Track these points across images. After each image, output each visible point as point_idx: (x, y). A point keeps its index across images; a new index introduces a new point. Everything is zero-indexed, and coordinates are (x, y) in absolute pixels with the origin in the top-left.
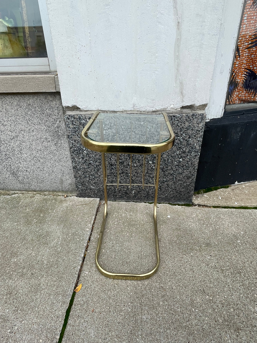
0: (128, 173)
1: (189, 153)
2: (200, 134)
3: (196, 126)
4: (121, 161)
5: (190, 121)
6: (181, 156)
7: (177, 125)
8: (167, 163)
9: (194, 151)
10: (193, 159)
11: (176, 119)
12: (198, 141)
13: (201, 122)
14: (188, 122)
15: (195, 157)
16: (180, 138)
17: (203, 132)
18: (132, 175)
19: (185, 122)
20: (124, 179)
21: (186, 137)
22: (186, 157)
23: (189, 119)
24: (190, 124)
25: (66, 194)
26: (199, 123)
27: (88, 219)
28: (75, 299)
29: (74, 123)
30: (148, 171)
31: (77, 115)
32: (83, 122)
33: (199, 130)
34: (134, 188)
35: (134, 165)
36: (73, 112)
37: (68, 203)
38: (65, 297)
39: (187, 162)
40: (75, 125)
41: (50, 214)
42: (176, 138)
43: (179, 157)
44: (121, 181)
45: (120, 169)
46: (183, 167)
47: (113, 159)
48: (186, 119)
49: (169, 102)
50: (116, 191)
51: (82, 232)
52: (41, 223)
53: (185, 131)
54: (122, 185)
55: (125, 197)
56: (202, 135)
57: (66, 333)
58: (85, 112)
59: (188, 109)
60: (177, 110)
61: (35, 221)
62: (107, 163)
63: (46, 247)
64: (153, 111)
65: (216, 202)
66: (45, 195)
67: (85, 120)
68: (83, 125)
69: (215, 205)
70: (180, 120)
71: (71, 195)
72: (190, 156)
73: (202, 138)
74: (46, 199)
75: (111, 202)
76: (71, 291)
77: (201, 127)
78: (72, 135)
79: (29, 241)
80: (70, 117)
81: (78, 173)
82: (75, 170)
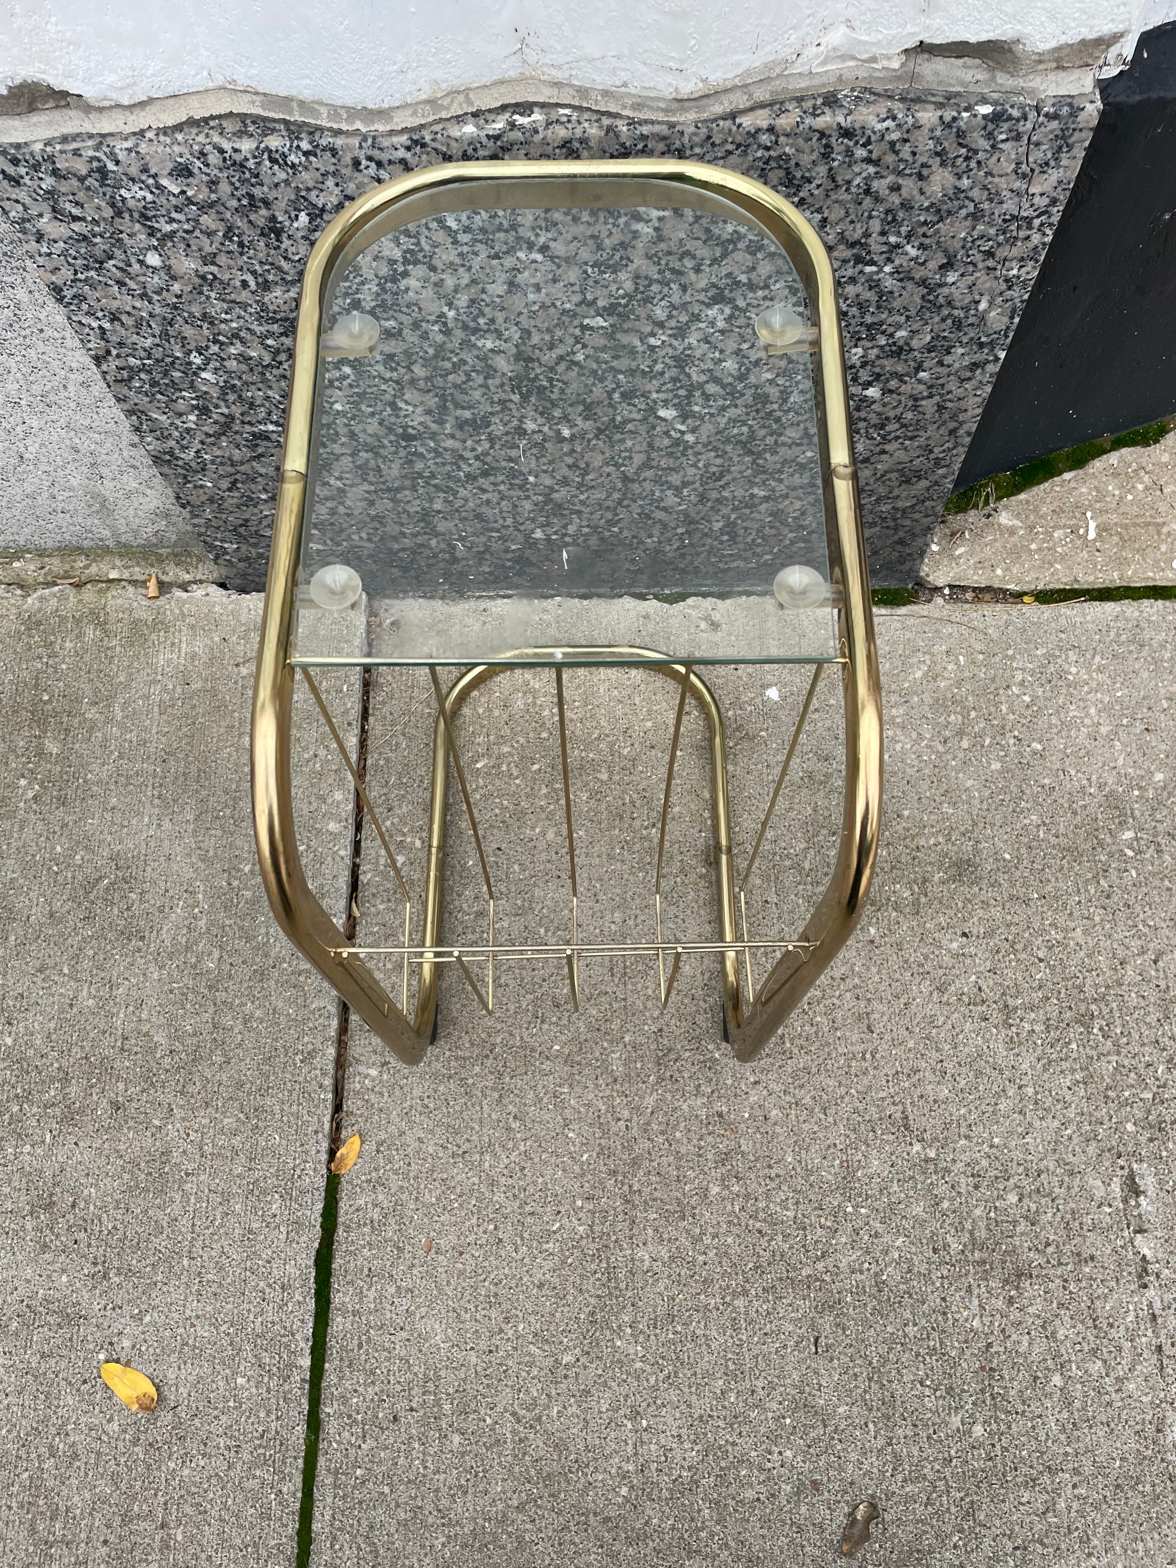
0: (525, 471)
1: (929, 351)
2: (1028, 238)
3: (1009, 194)
4: (467, 414)
5: (967, 159)
6: (877, 370)
7: (867, 192)
8: (779, 414)
9: (965, 340)
10: (952, 386)
11: (861, 153)
12: (1007, 281)
13: (1052, 163)
14: (953, 165)
15: (972, 370)
16: (881, 270)
17: (1051, 225)
18: (548, 482)
19: (925, 172)
20: (504, 503)
21: (923, 264)
22: (907, 375)
23: (960, 144)
24: (965, 182)
25: (153, 570)
26: (1032, 170)
27: (322, 752)
28: (341, 1204)
29: (68, 206)
30: (654, 455)
31: (76, 153)
32: (138, 196)
33: (1025, 214)
34: (567, 539)
35: (559, 432)
36: (34, 118)
37: (184, 646)
38: (296, 1200)
39: (910, 403)
40: (76, 219)
41: (99, 734)
42: (850, 272)
43: (864, 375)
44: (484, 509)
45: (468, 454)
46: (883, 426)
47: (410, 408)
48: (939, 149)
49: (810, 11)
50: (458, 554)
51: (309, 847)
52: (63, 802)
53: (925, 228)
54: (491, 530)
55: (515, 580)
56: (1044, 244)
57: (331, 1342)
58: (134, 117)
59: (960, 62)
60: (875, 66)
61: (30, 794)
62: (373, 426)
63: (139, 951)
64: (681, 100)
65: (1058, 566)
66: (22, 587)
67: (148, 187)
68: (142, 215)
69: (1051, 586)
70: (890, 159)
71: (187, 577)
72: (940, 369)
73: (1037, 261)
74: (39, 623)
75: (438, 604)
76: (315, 1170)
77: (1042, 195)
78: (79, 284)
79: (41, 925)
80: (22, 171)
81: (195, 487)
82: (166, 470)
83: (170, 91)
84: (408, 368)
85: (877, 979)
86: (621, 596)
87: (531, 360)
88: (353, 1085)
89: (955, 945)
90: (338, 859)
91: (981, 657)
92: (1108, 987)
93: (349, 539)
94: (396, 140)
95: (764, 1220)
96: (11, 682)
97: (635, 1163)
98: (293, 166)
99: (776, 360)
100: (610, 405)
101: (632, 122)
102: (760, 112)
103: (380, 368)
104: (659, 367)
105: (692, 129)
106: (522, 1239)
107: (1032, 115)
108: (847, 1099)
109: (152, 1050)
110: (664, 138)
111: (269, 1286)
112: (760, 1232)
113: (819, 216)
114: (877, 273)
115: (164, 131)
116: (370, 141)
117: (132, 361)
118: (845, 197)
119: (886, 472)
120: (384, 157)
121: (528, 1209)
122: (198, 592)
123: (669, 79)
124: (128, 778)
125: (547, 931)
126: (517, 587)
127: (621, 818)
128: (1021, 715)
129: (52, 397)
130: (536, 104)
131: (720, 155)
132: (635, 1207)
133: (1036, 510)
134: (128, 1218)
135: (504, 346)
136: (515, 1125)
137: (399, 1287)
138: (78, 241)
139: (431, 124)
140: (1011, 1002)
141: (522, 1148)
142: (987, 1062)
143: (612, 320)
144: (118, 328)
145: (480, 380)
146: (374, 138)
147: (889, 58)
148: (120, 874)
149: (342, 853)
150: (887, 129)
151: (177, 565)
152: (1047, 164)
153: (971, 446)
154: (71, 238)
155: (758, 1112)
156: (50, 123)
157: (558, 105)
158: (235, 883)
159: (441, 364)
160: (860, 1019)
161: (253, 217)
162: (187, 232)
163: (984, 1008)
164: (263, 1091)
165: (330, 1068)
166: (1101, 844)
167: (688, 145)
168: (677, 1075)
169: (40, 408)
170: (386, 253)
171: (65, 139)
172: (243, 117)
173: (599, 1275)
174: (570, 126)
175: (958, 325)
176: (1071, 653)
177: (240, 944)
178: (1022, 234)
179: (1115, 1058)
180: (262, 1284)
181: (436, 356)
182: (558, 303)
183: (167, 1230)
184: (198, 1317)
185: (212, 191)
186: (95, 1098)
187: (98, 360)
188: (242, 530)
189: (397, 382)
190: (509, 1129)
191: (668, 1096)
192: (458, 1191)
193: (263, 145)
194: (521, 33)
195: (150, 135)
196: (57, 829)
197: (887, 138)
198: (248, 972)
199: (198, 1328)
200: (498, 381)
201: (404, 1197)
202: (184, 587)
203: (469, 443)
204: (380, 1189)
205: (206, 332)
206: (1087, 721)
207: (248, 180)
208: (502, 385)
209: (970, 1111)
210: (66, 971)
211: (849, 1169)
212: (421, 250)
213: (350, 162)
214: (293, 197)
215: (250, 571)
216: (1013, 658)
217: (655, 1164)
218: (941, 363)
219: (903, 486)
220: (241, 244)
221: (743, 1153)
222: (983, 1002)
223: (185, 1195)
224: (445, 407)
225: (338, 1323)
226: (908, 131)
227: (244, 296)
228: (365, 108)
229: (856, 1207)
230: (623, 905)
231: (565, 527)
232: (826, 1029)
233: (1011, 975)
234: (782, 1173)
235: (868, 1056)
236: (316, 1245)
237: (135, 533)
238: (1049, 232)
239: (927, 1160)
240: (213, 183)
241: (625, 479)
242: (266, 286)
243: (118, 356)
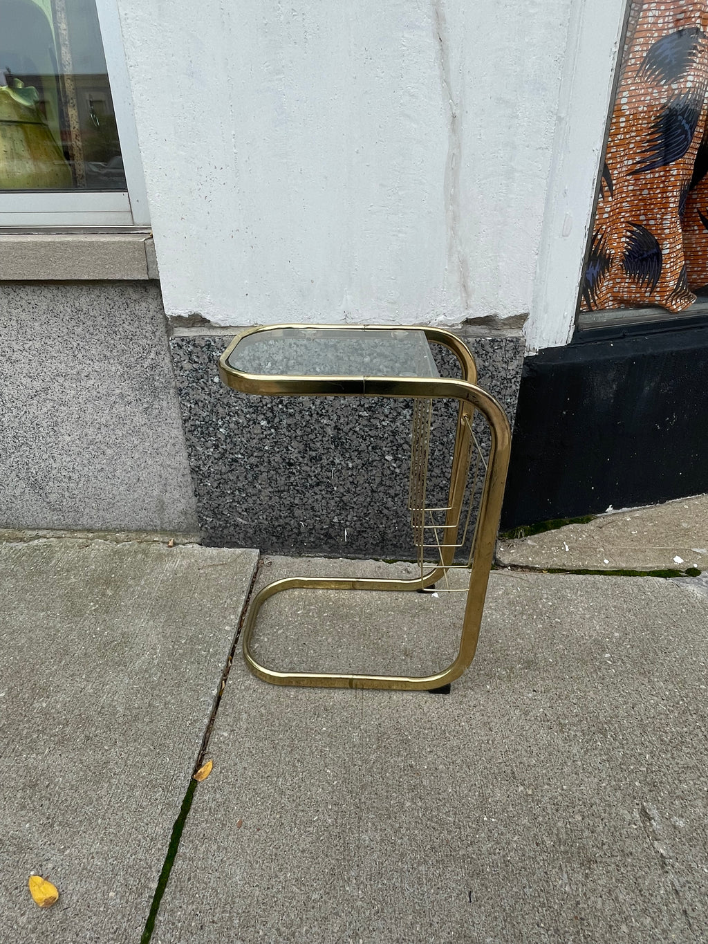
0: (333, 484)
2: (511, 387)
3: (502, 369)
4: (314, 454)
12: (507, 404)
17: (518, 382)
18: (342, 490)
20: (323, 501)
23: (483, 350)
25: (173, 538)
26: (508, 361)
29: (194, 358)
30: (384, 479)
31: (203, 338)
33: (509, 377)
34: (347, 523)
35: (347, 465)
36: (193, 329)
40: (196, 362)
44: (315, 504)
45: (312, 474)
47: (293, 450)
50: (302, 530)
54: (316, 516)
55: (324, 547)
56: (517, 390)
58: (223, 331)
59: (480, 327)
60: (454, 328)
62: (278, 459)
69: (554, 567)
71: (187, 540)
73: (516, 397)
74: (119, 552)
75: (289, 558)
77: (513, 370)
78: (189, 388)
80: (184, 344)
81: (203, 485)
82: (195, 475)
84: (295, 431)
86: (368, 559)
87: (339, 429)
93: (258, 518)
98: (270, 345)
100: (368, 452)
103: (285, 430)
104: (386, 435)
107: (504, 340)
115: (232, 336)
117: (198, 422)
122: (189, 546)
126: (324, 551)
135: (331, 423)
138: (194, 371)
143: (370, 413)
144: (196, 407)
145: (320, 437)
147: (458, 325)
152: (512, 358)
154: (191, 370)
159: (307, 429)
171: (200, 336)
178: (509, 385)
181: (305, 426)
188: (216, 510)
189: (290, 437)
195: (227, 336)
200: (327, 439)
202: (184, 544)
203: (313, 468)
205: (226, 411)
208: (328, 441)
215: (214, 535)
224: (306, 450)
231: (347, 516)
241: (373, 491)
243: (193, 420)
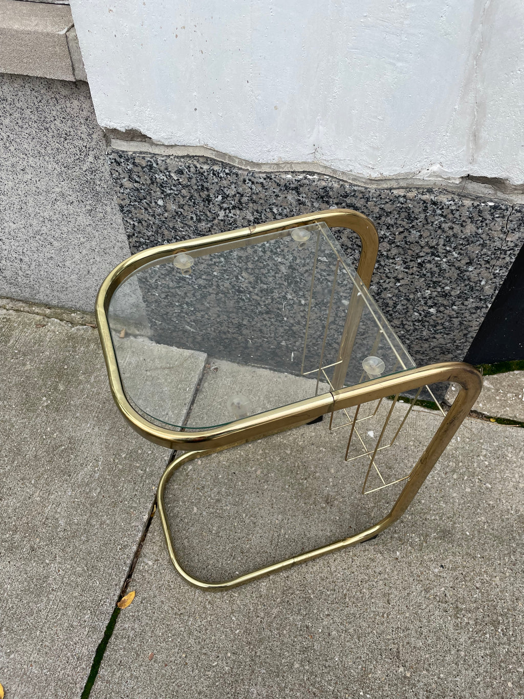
0: (284, 315)
1: (459, 298)
2: (504, 258)
3: (498, 239)
4: (265, 287)
5: (482, 222)
6: (436, 301)
7: (440, 227)
8: (391, 312)
10: (467, 314)
11: (439, 212)
12: (494, 274)
13: (517, 230)
14: (476, 223)
15: (476, 310)
16: (442, 260)
17: (514, 255)
18: (292, 321)
19: (464, 224)
20: (272, 327)
21: (459, 261)
22: (448, 306)
23: (479, 215)
24: (480, 231)
25: (125, 328)
26: (508, 231)
27: (170, 413)
28: (117, 624)
29: (135, 177)
30: (337, 319)
31: (143, 158)
32: (161, 178)
33: (504, 248)
34: (295, 348)
35: (300, 301)
36: (132, 143)
37: (127, 359)
38: (97, 616)
39: (448, 319)
40: (136, 182)
41: (82, 386)
42: (429, 258)
43: (430, 303)
44: (263, 328)
45: (262, 303)
46: (435, 326)
47: (243, 280)
48: (471, 216)
49: (426, 157)
50: (249, 345)
51: (152, 452)
52: (57, 410)
53: (462, 246)
54: (264, 337)
55: (270, 361)
56: (511, 262)
57: (92, 693)
58: (168, 150)
59: (483, 185)
60: (449, 181)
61: (46, 404)
62: (227, 284)
63: (67, 481)
64: (371, 180)
65: (508, 409)
66: (72, 323)
67: (166, 175)
68: (161, 185)
69: (504, 417)
70: (450, 216)
71: (137, 333)
72: (462, 307)
73: (507, 269)
74: (74, 338)
75: (235, 365)
76: (110, 603)
77: (512, 242)
78: (131, 207)
79: (30, 460)
80: (122, 160)
81: (151, 294)
82: (142, 285)
83: (183, 144)
84: (246, 263)
85: (396, 578)
86: (313, 378)
87: (294, 269)
88: (140, 567)
89: (436, 570)
90: (163, 460)
91: (468, 440)
92: (508, 610)
93: (206, 329)
94: (261, 175)
95: (318, 688)
96: (54, 358)
97: (261, 641)
98: (221, 178)
99: (394, 289)
100: (323, 294)
101: (351, 185)
102: (401, 190)
103: (235, 261)
104: (345, 282)
105: (374, 191)
106: (197, 666)
107: (510, 209)
108: (371, 635)
109: (57, 528)
110: (362, 193)
111: (72, 656)
112: (314, 694)
113: (419, 234)
114: (440, 261)
115: (178, 157)
116: (251, 174)
117: (142, 240)
118: (431, 228)
119: (434, 347)
120: (255, 180)
121: (204, 651)
122: (140, 339)
123: (368, 171)
124: (87, 406)
125: (246, 516)
126: (270, 365)
127: (292, 472)
128: (483, 470)
129: (108, 250)
130: (316, 173)
131: (383, 203)
132: (255, 664)
133: (500, 383)
134: (20, 604)
135: (285, 262)
136: (208, 606)
137: (132, 675)
138: (135, 190)
139: (275, 172)
140: (459, 605)
141: (209, 619)
142: (443, 633)
143: (330, 259)
144: (140, 226)
145: (273, 274)
146: (253, 173)
147: (455, 179)
148: (70, 445)
149: (166, 458)
150: (451, 204)
151: (135, 327)
152: (515, 230)
153: (472, 343)
154: (132, 188)
155: (326, 631)
156: (137, 146)
157: (324, 175)
158: (117, 461)
159: (259, 264)
160: (384, 595)
161: (201, 194)
162: (176, 194)
163: (446, 605)
164: (99, 559)
165: (132, 556)
166: (514, 538)
167: (371, 197)
168: (291, 601)
169: (102, 254)
170: (248, 217)
171: (141, 153)
172: (207, 158)
173: (230, 695)
174: (327, 182)
175: (472, 289)
176: (509, 448)
177: (110, 488)
178: (502, 256)
179: (508, 647)
180: (69, 654)
181: (258, 260)
182: (310, 249)
183: (35, 615)
184: (35, 662)
185: (189, 181)
186: (25, 543)
187: (129, 237)
188: (165, 316)
189: (240, 268)
190: (205, 607)
191: (284, 611)
192: (173, 632)
193: (212, 168)
194: (316, 147)
195: (172, 157)
196: (51, 421)
197: (450, 208)
198: (109, 501)
199: (33, 668)
200: (280, 275)
201: (147, 629)
202: (135, 336)
203: (263, 298)
204: (137, 621)
205: (172, 234)
206: (513, 479)
207: (203, 180)
208: (281, 277)
209: (431, 657)
210: (33, 482)
211: (365, 672)
212: (261, 219)
213: (242, 180)
214: (218, 189)
215: (163, 335)
216: (482, 444)
217: (270, 644)
218: (463, 304)
219: (442, 355)
220: (194, 203)
221: (314, 650)
222: (446, 602)
223: (49, 600)
224: (257, 282)
225: (98, 684)
226: (459, 207)
227: (190, 223)
228: (252, 162)
229: (365, 693)
230: (283, 513)
231: (295, 342)
232: (367, 597)
233: (462, 592)
234: (332, 665)
235: (385, 615)
236: (100, 641)
237: (123, 311)
238: (513, 257)
239: (405, 677)
240: (190, 178)
241: (324, 327)
242: (199, 221)
243: (137, 237)
